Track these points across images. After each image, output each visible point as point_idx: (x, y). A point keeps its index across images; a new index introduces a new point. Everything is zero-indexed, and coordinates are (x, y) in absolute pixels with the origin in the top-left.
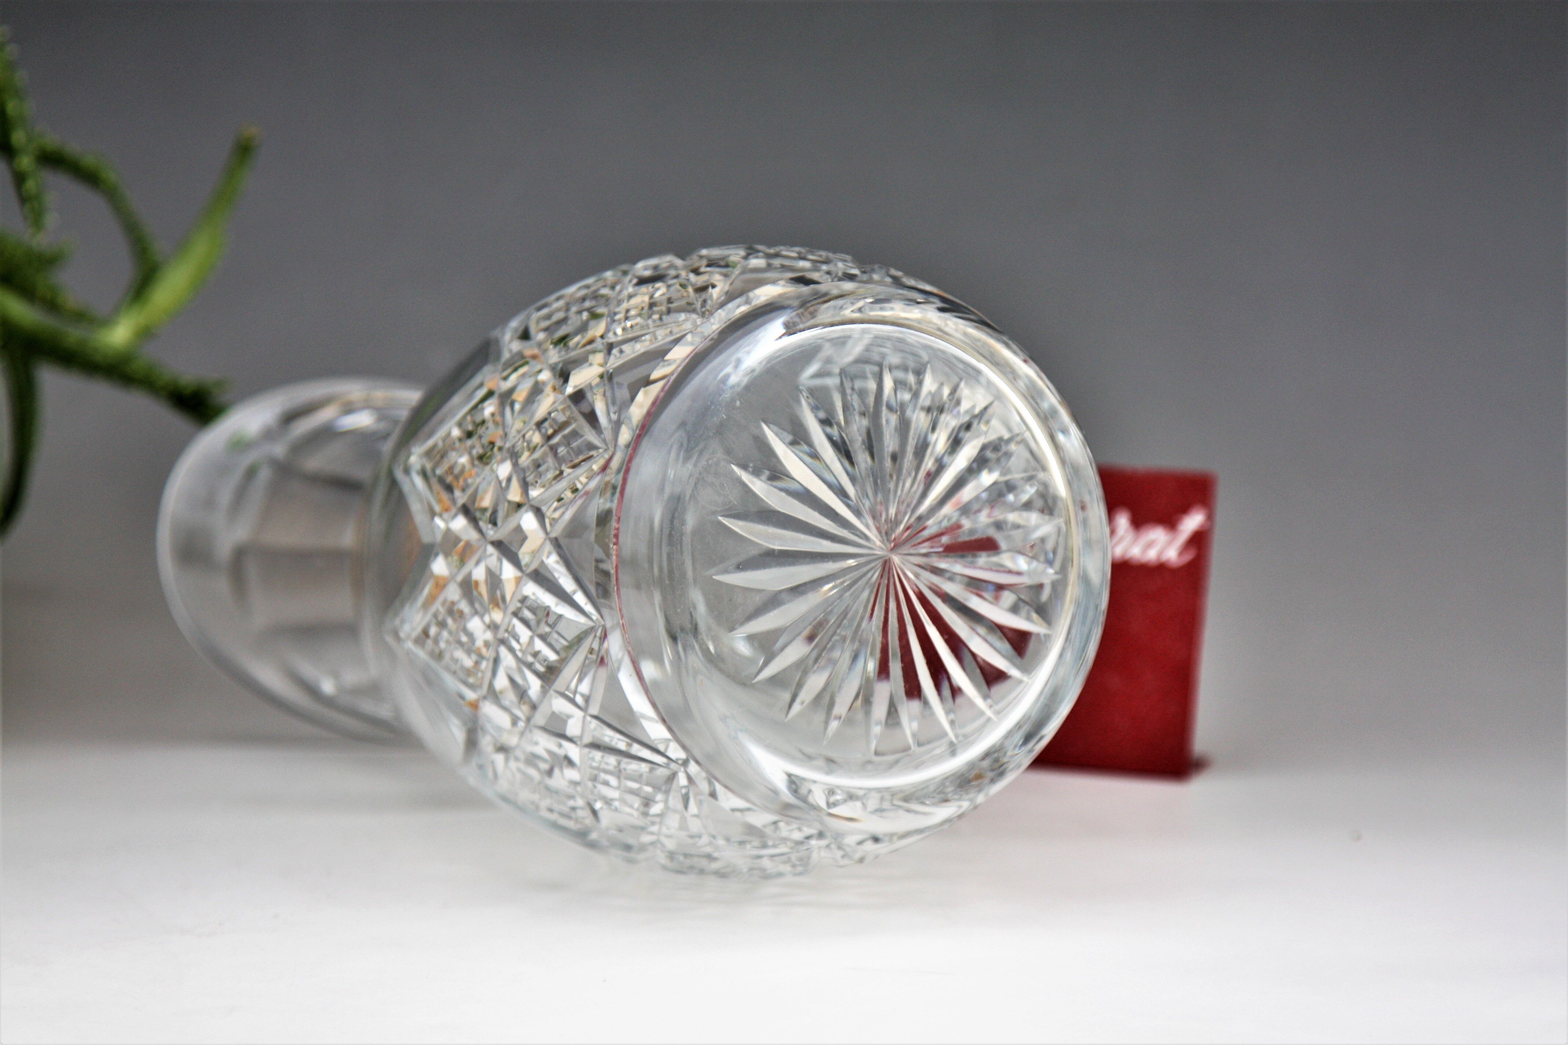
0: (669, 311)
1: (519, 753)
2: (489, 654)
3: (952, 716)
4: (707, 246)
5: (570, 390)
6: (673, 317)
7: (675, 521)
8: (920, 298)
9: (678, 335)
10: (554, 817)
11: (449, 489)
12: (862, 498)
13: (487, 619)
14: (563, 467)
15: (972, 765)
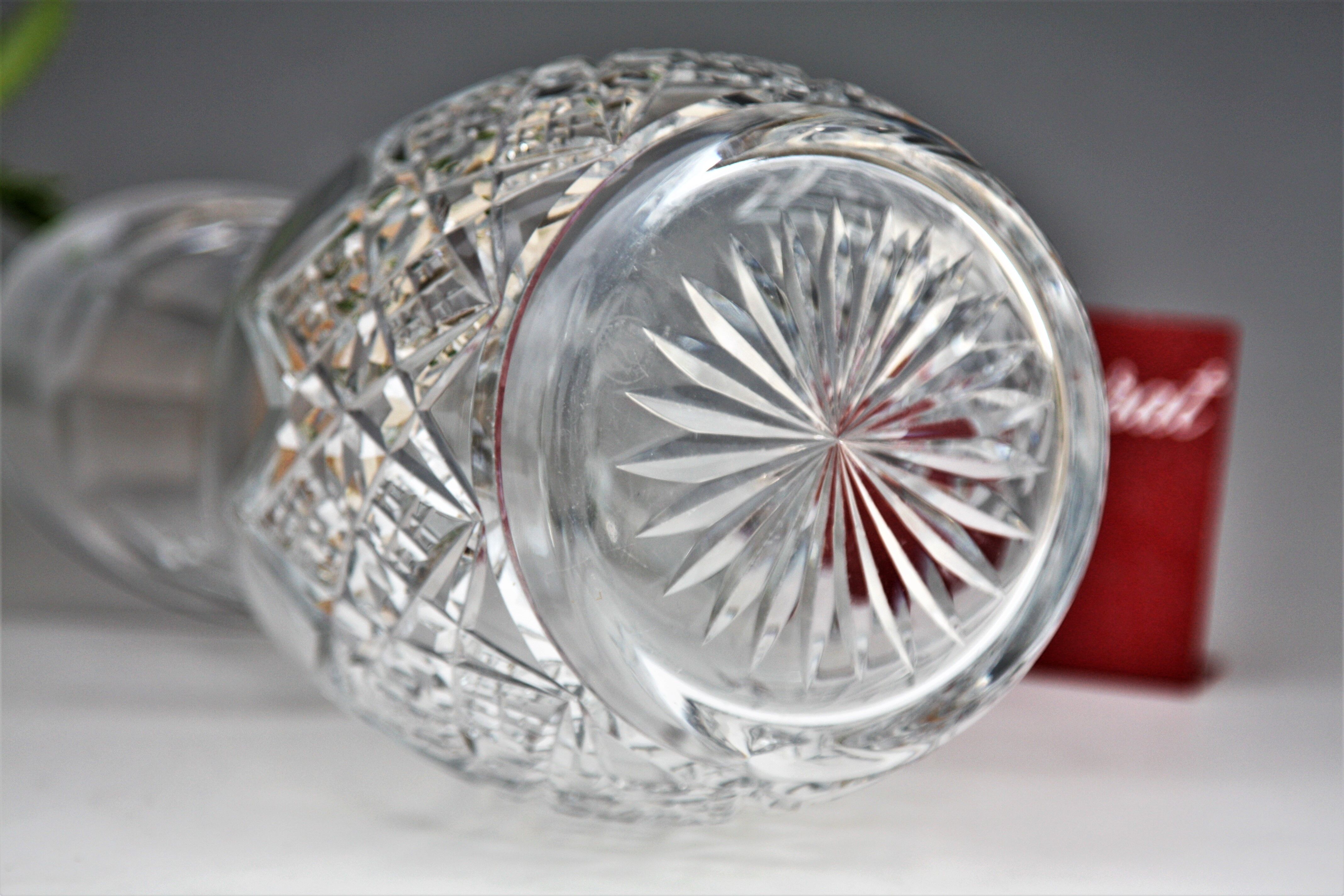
0: (572, 134)
1: (379, 668)
2: (345, 546)
3: (908, 635)
4: (624, 49)
5: (450, 226)
6: (577, 141)
7: (572, 397)
8: (881, 123)
9: (584, 164)
10: (423, 744)
11: (302, 341)
12: (804, 371)
13: (343, 504)
14: (438, 323)
15: (933, 697)
